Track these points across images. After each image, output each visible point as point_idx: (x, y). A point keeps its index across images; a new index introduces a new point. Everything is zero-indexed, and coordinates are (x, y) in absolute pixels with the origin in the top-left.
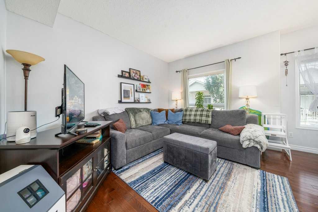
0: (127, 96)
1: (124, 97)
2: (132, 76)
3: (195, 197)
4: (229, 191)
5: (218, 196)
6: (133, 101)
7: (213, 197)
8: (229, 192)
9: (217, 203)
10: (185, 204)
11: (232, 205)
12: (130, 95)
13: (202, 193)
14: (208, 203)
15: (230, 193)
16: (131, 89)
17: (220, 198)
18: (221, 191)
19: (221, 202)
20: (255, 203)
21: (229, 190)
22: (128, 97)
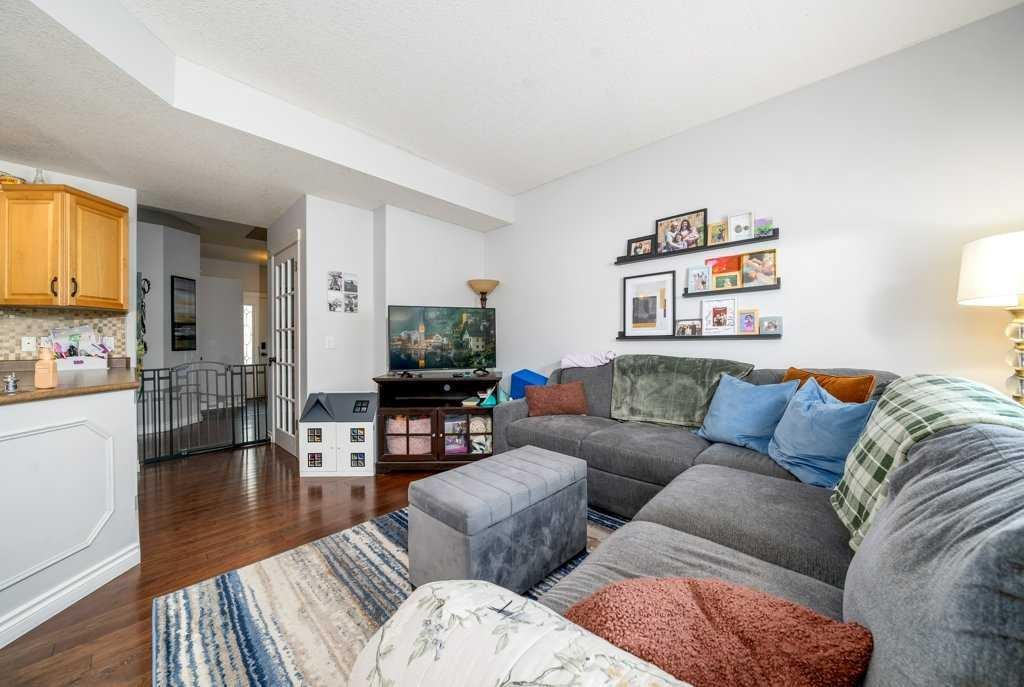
0: (646, 316)
1: (636, 320)
2: (664, 244)
3: (382, 556)
4: (359, 625)
5: (360, 593)
6: (669, 332)
7: (365, 582)
8: (358, 622)
9: (347, 584)
10: (376, 540)
11: (324, 608)
12: (659, 311)
13: (385, 568)
14: (356, 570)
15: (351, 624)
16: (663, 292)
17: (353, 592)
18: (370, 607)
19: (345, 591)
20: (287, 661)
21: (363, 627)
22: (652, 319)
